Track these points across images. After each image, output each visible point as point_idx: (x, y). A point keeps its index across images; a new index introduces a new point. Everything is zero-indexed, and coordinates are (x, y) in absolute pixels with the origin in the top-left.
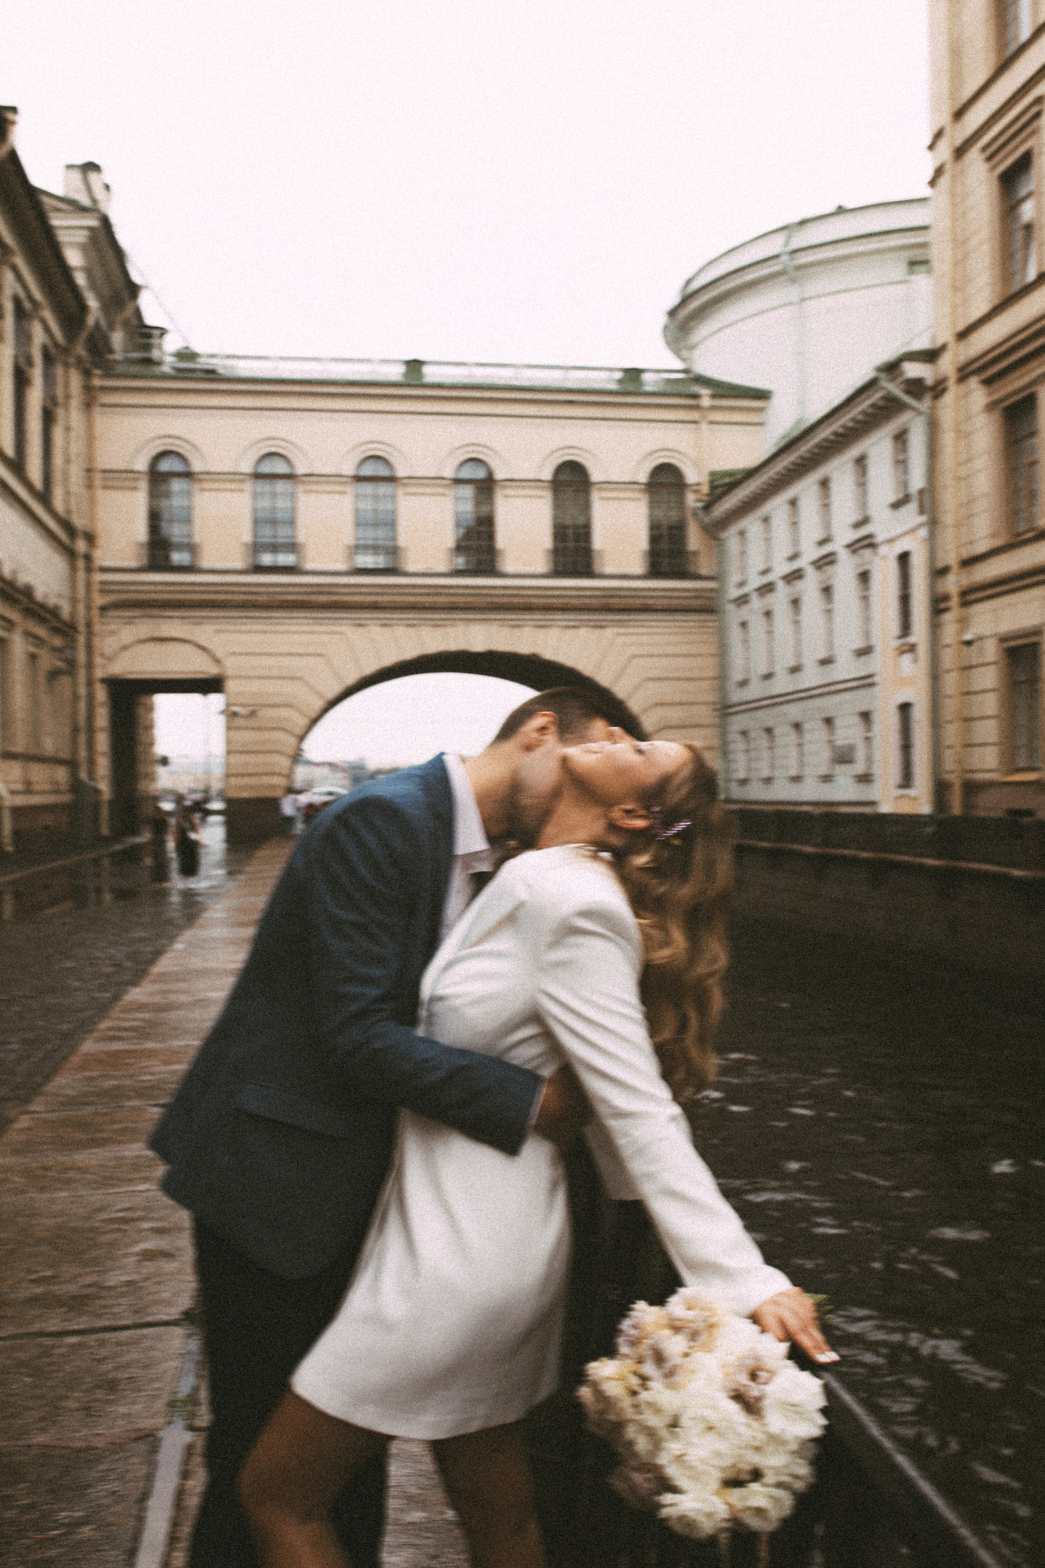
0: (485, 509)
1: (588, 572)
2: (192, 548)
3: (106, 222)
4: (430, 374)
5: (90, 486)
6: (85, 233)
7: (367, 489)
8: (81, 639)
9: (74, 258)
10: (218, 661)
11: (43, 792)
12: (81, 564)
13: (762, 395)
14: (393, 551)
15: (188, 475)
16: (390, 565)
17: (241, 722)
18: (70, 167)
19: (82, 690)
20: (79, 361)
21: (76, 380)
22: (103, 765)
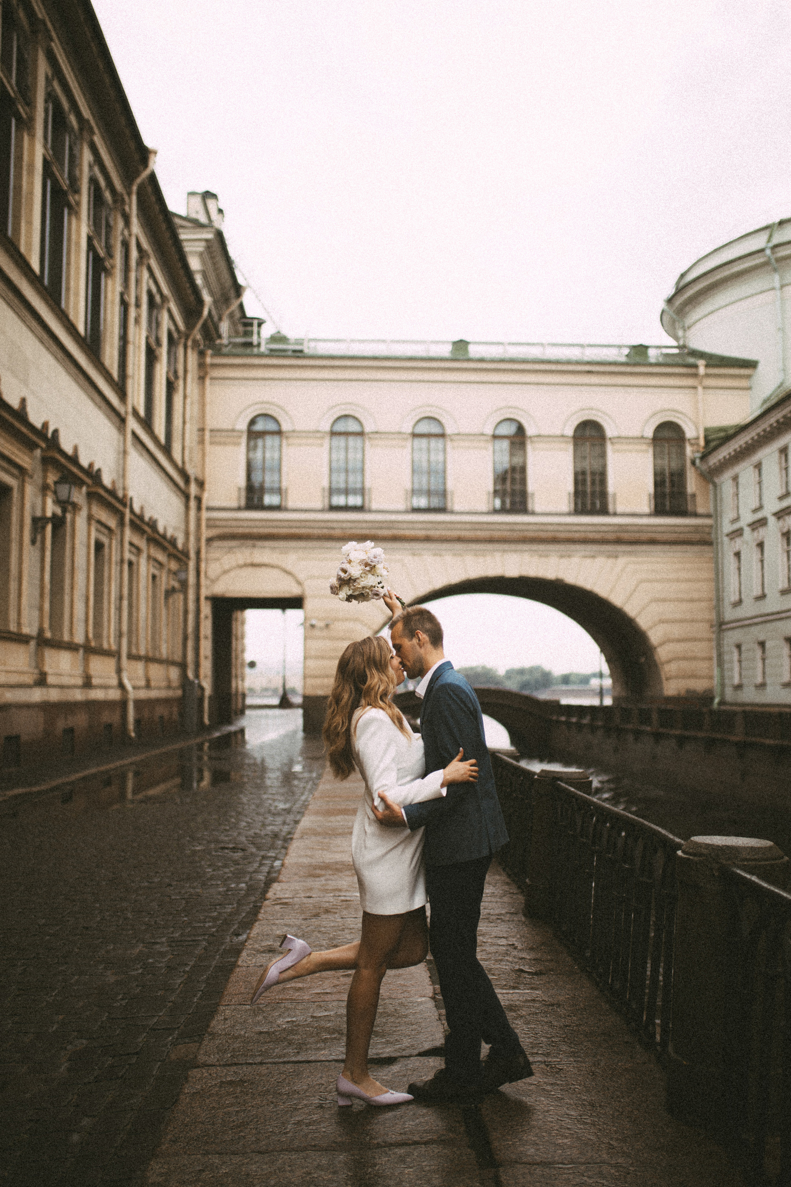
0: (517, 460)
1: (604, 511)
2: (279, 491)
3: (219, 235)
4: (474, 351)
5: (202, 442)
6: (203, 244)
7: (423, 443)
8: (192, 564)
9: (195, 264)
10: (299, 583)
11: (159, 688)
12: (193, 504)
13: (751, 365)
14: (444, 494)
15: (279, 433)
16: (441, 505)
17: (316, 633)
18: (192, 194)
19: (191, 606)
20: (195, 343)
21: (193, 358)
22: (206, 667)
